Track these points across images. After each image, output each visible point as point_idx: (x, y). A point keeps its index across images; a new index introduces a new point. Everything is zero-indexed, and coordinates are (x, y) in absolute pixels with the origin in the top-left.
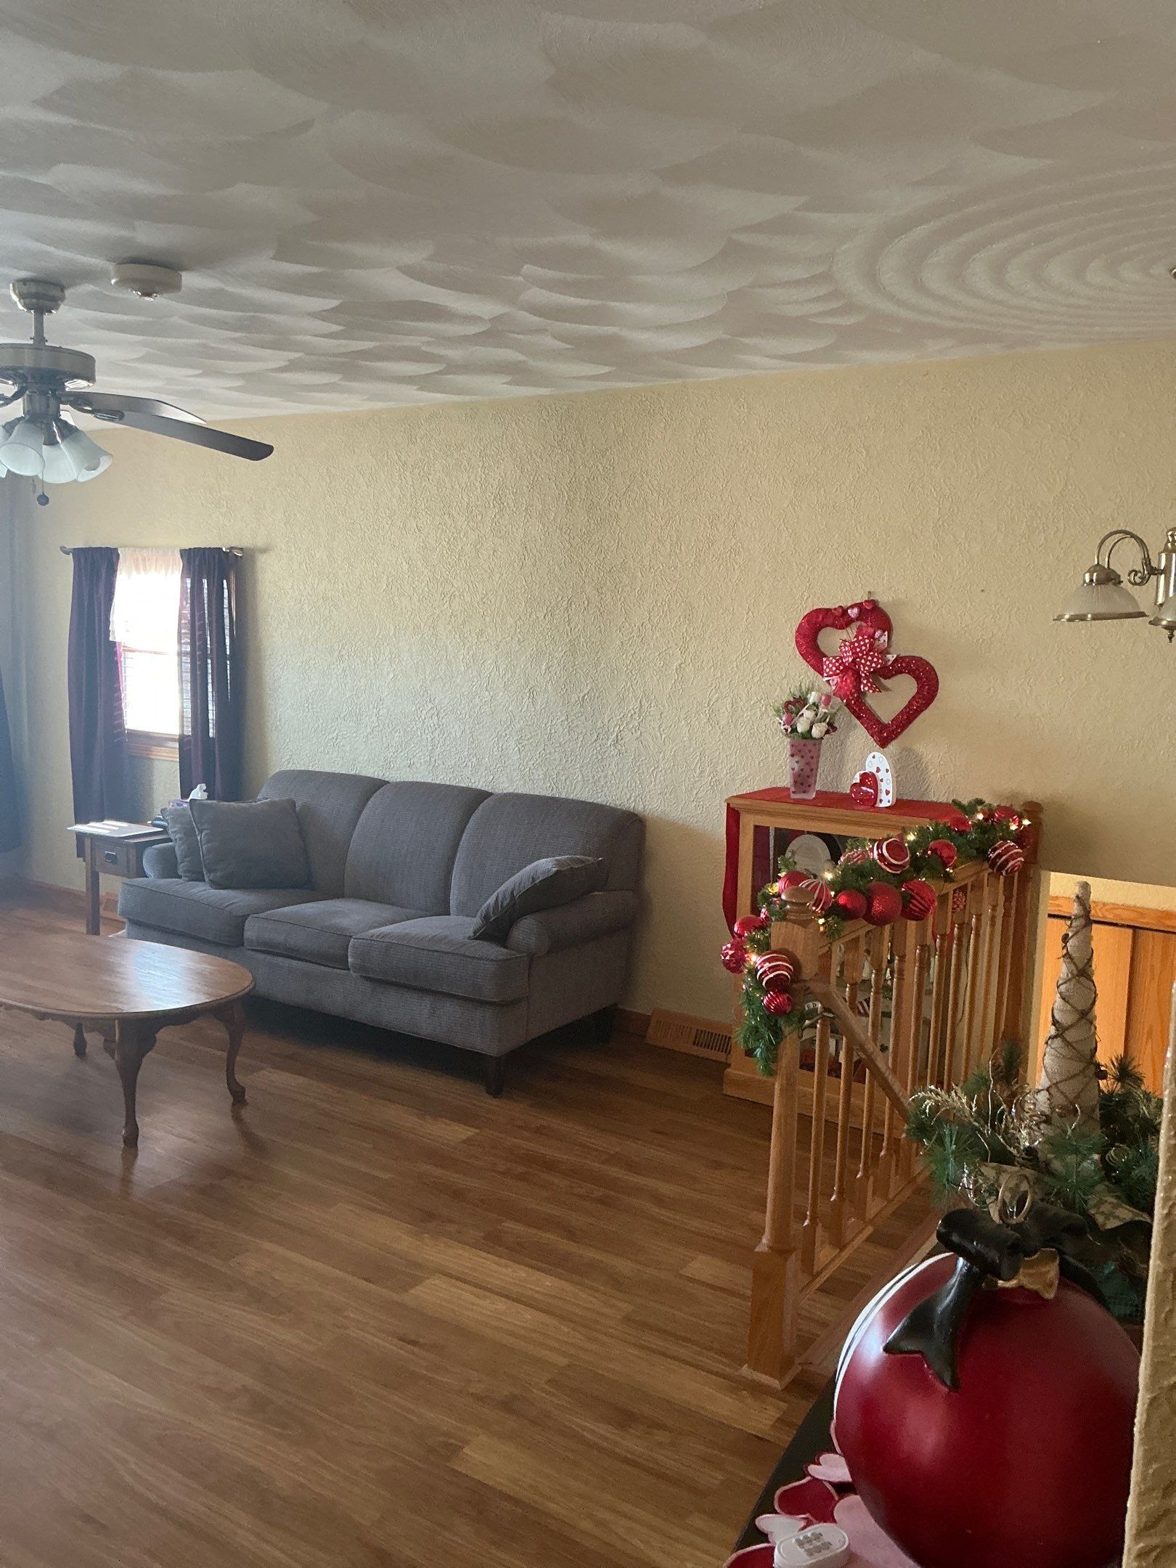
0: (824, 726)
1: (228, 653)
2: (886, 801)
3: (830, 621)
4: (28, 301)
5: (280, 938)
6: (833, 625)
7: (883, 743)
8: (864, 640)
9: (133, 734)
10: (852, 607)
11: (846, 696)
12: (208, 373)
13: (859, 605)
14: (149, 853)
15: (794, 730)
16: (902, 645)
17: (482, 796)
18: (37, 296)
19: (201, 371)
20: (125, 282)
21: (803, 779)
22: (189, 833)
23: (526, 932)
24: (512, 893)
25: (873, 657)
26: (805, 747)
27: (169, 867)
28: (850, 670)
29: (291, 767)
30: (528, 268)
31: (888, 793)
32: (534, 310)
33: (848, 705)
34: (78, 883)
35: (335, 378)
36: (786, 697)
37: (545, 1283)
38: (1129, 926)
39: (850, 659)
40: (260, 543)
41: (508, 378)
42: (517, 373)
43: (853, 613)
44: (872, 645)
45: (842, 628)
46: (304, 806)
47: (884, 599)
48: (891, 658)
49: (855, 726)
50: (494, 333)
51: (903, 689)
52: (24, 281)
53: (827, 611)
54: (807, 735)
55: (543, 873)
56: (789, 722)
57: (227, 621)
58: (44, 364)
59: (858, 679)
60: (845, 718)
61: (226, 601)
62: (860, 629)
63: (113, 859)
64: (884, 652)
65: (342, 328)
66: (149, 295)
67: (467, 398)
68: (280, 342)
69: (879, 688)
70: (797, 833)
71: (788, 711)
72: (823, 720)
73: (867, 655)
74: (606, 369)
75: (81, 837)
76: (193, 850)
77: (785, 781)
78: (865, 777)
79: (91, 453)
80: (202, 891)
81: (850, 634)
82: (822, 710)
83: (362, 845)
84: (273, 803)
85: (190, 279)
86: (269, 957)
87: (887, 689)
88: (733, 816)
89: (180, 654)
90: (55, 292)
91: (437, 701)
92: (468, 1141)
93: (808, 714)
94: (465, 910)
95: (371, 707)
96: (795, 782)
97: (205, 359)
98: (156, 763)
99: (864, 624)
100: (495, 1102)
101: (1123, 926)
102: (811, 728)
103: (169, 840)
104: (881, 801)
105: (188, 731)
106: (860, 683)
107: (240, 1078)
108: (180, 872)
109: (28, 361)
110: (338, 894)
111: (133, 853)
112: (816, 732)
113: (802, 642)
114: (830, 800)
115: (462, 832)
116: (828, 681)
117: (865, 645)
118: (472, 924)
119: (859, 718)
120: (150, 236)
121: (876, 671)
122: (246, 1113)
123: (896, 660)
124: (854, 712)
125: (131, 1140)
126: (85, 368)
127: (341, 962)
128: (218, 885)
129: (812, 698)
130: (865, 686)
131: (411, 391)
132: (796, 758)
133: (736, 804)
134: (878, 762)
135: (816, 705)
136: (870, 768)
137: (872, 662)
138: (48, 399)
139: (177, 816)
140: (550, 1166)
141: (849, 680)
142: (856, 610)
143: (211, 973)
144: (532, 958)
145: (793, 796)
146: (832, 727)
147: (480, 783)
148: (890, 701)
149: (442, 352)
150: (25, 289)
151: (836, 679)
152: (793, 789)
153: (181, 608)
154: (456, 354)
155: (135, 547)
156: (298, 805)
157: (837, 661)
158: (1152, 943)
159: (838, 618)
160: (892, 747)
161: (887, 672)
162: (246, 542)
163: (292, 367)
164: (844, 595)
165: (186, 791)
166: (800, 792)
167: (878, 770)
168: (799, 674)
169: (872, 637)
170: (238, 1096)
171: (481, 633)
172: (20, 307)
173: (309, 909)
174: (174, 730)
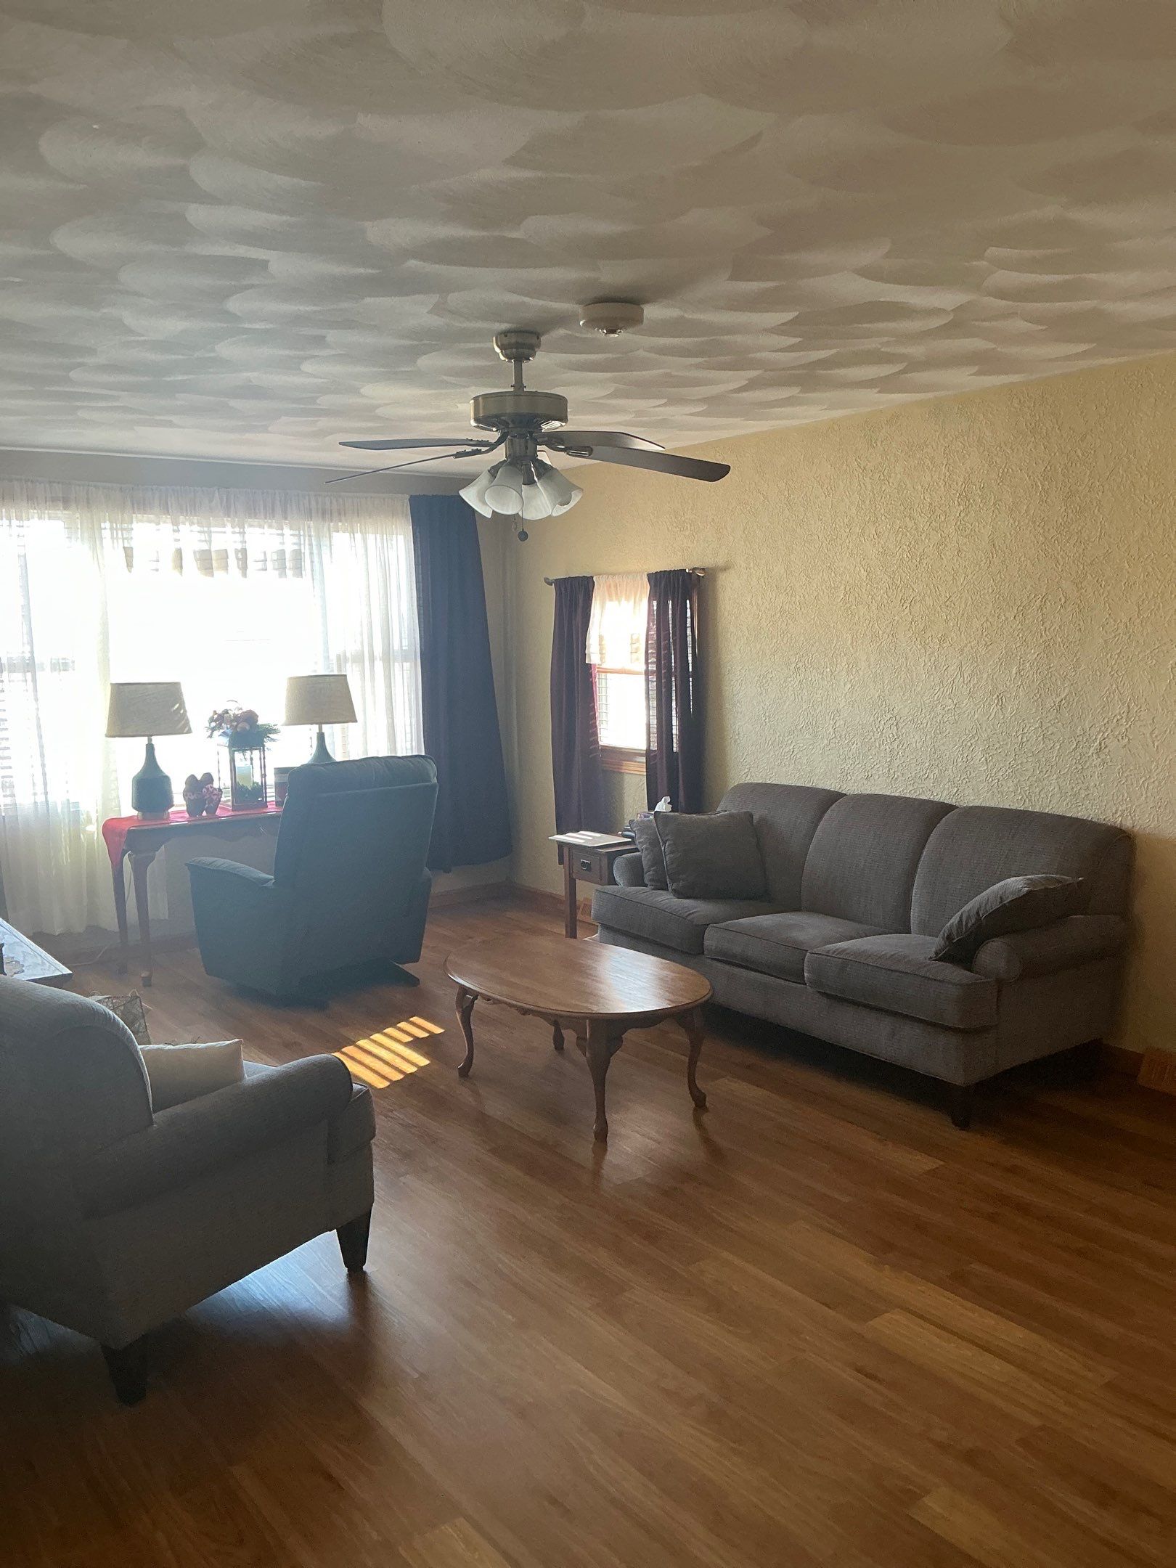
1: (690, 670)
4: (508, 351)
5: (737, 949)
9: (607, 750)
12: (673, 401)
14: (619, 862)
17: (947, 808)
18: (518, 345)
19: (665, 400)
20: (593, 322)
22: (654, 843)
23: (994, 955)
24: (978, 913)
27: (637, 877)
29: (749, 780)
30: (992, 251)
32: (1002, 294)
34: (560, 889)
35: (794, 391)
37: (1015, 1335)
40: (720, 561)
41: (976, 368)
42: (984, 362)
46: (762, 819)
50: (958, 324)
52: (506, 333)
55: (1012, 893)
57: (689, 639)
58: (524, 410)
61: (689, 621)
63: (588, 867)
65: (800, 339)
66: (613, 331)
67: (930, 395)
68: (740, 361)
74: (1085, 347)
75: (561, 845)
76: (657, 861)
79: (563, 489)
80: (666, 899)
83: (816, 859)
84: (731, 815)
85: (651, 312)
86: (727, 967)
89: (647, 673)
90: (533, 340)
91: (896, 711)
92: (933, 1173)
94: (926, 929)
95: (828, 718)
97: (670, 388)
98: (626, 777)
100: (964, 1134)
103: (636, 850)
105: (654, 747)
107: (699, 1084)
108: (646, 881)
109: (509, 409)
110: (796, 908)
111: (605, 862)
115: (923, 848)
118: (934, 943)
120: (614, 275)
122: (706, 1118)
125: (602, 1135)
126: (558, 408)
127: (798, 976)
128: (679, 894)
131: (872, 395)
138: (527, 442)
139: (644, 827)
140: (1023, 1209)
143: (672, 980)
144: (1001, 983)
147: (942, 796)
149: (902, 350)
150: (506, 341)
153: (648, 630)
154: (917, 351)
155: (608, 574)
156: (756, 817)
162: (708, 562)
163: (752, 385)
165: (652, 805)
170: (700, 1102)
171: (943, 638)
172: (502, 358)
173: (766, 920)
174: (642, 745)
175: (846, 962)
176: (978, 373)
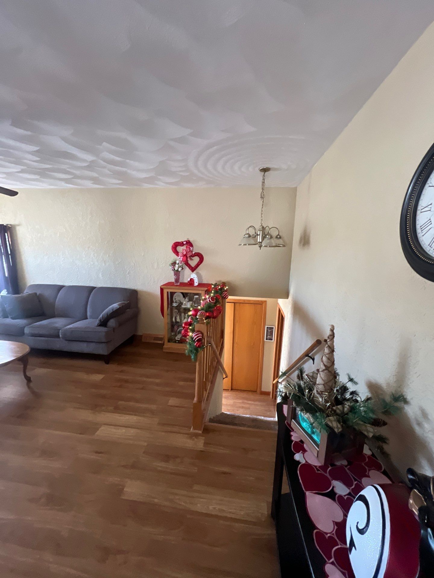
1: (9, 253)
2: (196, 284)
3: (179, 244)
5: (37, 332)
6: (181, 246)
7: (193, 271)
10: (185, 241)
11: (184, 261)
15: (174, 269)
16: (195, 250)
17: (93, 288)
21: (177, 280)
23: (112, 323)
24: (107, 314)
25: (190, 252)
26: (177, 273)
28: (185, 256)
29: (34, 283)
31: (196, 282)
33: (185, 263)
35: (38, 177)
36: (171, 262)
39: (185, 253)
40: (17, 223)
42: (95, 180)
43: (185, 243)
44: (190, 250)
45: (182, 246)
46: (40, 294)
47: (191, 240)
48: (194, 253)
49: (187, 268)
50: (90, 166)
51: (196, 259)
53: (178, 243)
54: (178, 270)
55: (116, 308)
56: (173, 268)
57: (8, 244)
59: (187, 258)
64: (192, 252)
65: (40, 159)
67: (79, 187)
68: (18, 162)
69: (192, 260)
70: (176, 292)
71: (173, 265)
72: (180, 267)
74: (120, 182)
77: (173, 280)
78: (191, 279)
80: (8, 321)
81: (184, 247)
82: (180, 265)
83: (59, 303)
84: (29, 294)
86: (34, 338)
88: (162, 290)
92: (103, 379)
93: (177, 266)
94: (93, 317)
96: (175, 281)
99: (187, 245)
100: (108, 366)
101: (232, 303)
110: (53, 317)
112: (180, 269)
113: (173, 249)
114: (183, 285)
115: (89, 298)
117: (188, 250)
118: (97, 322)
119: (187, 266)
121: (191, 256)
123: (195, 253)
124: (186, 265)
127: (57, 336)
128: (14, 318)
129: (177, 262)
130: (189, 259)
132: (175, 276)
133: (162, 287)
134: (194, 276)
135: (178, 264)
137: (190, 254)
141: (185, 258)
144: (114, 329)
145: (175, 284)
146: (183, 269)
147: (95, 286)
148: (194, 262)
149: (73, 172)
151: (182, 257)
152: (175, 283)
154: (77, 172)
156: (38, 294)
158: (237, 305)
159: (181, 244)
160: (195, 272)
161: (193, 256)
162: (12, 223)
163: (23, 171)
164: (182, 239)
167: (194, 278)
168: (173, 256)
169: (189, 248)
170: (29, 380)
175: (72, 331)
176: (93, 183)
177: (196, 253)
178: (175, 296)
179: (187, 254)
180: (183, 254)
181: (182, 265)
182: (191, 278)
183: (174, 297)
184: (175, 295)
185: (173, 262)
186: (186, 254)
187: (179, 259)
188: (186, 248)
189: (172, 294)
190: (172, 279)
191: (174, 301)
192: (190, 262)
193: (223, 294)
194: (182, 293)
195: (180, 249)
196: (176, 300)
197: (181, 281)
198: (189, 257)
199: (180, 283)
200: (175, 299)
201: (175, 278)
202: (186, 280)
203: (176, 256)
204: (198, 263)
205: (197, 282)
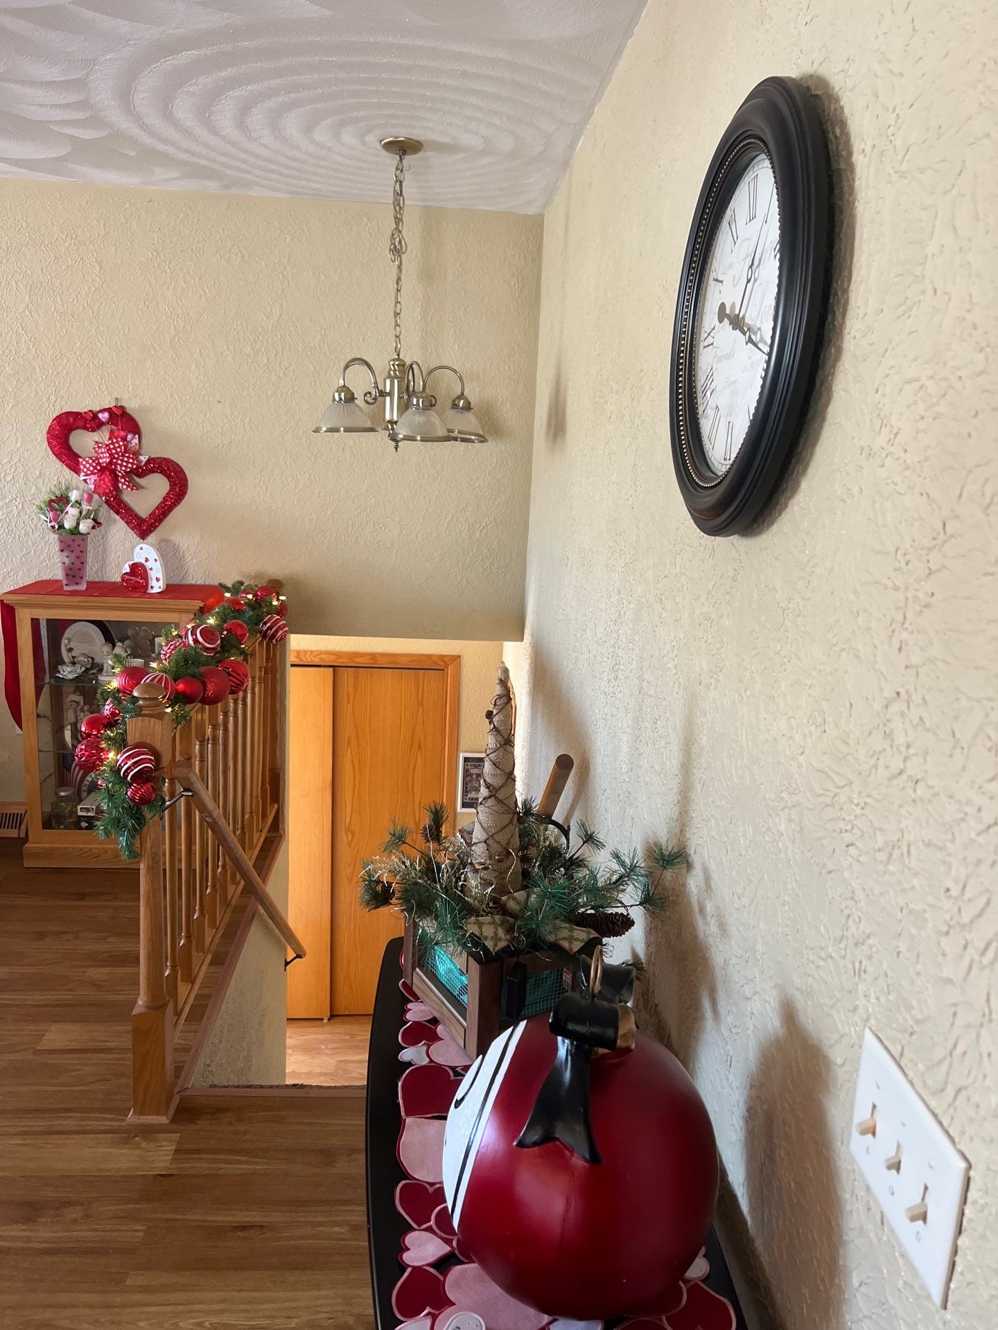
0: (90, 522)
2: (157, 586)
3: (80, 423)
6: (85, 428)
7: (143, 535)
8: (117, 442)
10: (102, 411)
11: (105, 494)
13: (109, 410)
15: (61, 527)
16: (151, 448)
21: (74, 572)
25: (128, 457)
26: (73, 542)
28: (107, 471)
31: (158, 580)
33: (107, 502)
36: (46, 497)
38: (330, 666)
39: (108, 460)
43: (104, 417)
44: (126, 446)
45: (93, 430)
47: (131, 406)
48: (144, 459)
49: (115, 521)
51: (157, 486)
53: (77, 415)
54: (75, 531)
56: (56, 518)
59: (115, 479)
60: (106, 513)
62: (112, 432)
64: (136, 454)
69: (137, 487)
70: (75, 621)
71: (52, 509)
72: (87, 517)
73: (123, 456)
77: (58, 574)
78: (135, 567)
81: (103, 436)
82: (85, 507)
87: (143, 487)
88: (8, 612)
93: (72, 512)
96: (67, 575)
99: (114, 427)
101: (325, 666)
102: (78, 524)
104: (152, 587)
106: (118, 481)
112: (84, 527)
113: (54, 443)
114: (101, 589)
116: (85, 480)
117: (120, 447)
119: (118, 513)
121: (132, 471)
123: (149, 461)
124: (113, 508)
129: (74, 496)
130: (123, 484)
132: (66, 553)
133: (10, 599)
134: (146, 553)
135: (78, 503)
136: (138, 558)
137: (127, 462)
141: (107, 479)
142: (106, 415)
145: (66, 588)
146: (97, 524)
148: (147, 497)
151: (93, 478)
152: (65, 582)
157: (94, 461)
158: (347, 676)
159: (89, 421)
160: (152, 538)
161: (142, 471)
164: (93, 402)
166: (72, 584)
167: (147, 560)
168: (55, 474)
169: (124, 439)
177: (153, 459)
178: (69, 640)
179: (116, 464)
180: (99, 464)
181: (96, 511)
182: (136, 561)
183: (64, 641)
184: (69, 633)
185: (54, 498)
186: (111, 463)
187: (80, 486)
188: (110, 439)
189: (58, 628)
190: (52, 566)
191: (65, 656)
192: (129, 497)
193: (265, 623)
194: (99, 624)
195: (84, 442)
196: (74, 653)
197: (92, 573)
198: (123, 477)
199: (89, 583)
200: (70, 650)
201: (67, 561)
202: (116, 571)
203: (67, 472)
204: (165, 499)
205: (160, 576)
